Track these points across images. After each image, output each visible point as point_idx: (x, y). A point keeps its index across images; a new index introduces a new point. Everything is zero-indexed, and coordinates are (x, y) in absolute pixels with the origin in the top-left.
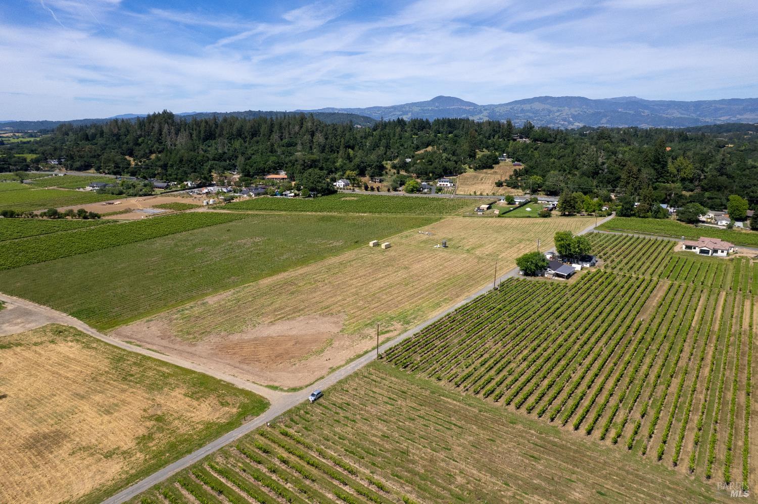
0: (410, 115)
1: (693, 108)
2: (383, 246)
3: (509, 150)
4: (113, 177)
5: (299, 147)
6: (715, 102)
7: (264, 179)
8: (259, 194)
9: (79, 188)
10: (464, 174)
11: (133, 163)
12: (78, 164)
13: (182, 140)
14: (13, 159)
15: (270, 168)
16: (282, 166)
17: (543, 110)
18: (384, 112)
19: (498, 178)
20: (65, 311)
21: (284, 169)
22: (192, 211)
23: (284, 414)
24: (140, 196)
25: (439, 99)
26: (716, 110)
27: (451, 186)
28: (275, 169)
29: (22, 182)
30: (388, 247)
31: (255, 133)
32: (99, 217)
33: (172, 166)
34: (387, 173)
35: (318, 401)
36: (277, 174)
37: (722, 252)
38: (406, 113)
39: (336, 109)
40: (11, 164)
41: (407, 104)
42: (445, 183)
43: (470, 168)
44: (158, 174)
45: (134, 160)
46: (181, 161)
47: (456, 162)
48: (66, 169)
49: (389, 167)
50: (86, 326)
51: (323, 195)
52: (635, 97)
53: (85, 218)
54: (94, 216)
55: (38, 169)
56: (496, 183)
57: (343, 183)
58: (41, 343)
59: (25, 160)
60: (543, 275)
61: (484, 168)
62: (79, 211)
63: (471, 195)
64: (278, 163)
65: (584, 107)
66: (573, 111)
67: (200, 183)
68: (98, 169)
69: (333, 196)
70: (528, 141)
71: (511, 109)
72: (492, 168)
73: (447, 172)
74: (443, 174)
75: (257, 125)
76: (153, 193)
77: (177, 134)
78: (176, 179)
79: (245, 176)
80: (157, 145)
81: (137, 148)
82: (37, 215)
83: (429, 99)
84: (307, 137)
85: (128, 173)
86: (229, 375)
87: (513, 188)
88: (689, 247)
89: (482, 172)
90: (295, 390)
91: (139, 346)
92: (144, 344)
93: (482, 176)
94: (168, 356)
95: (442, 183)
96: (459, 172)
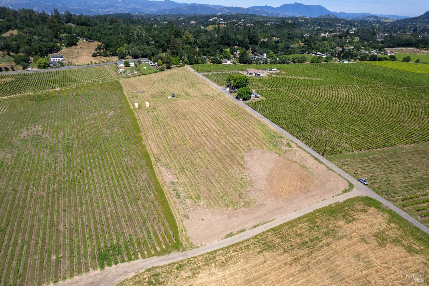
27: (63, 60)
37: (262, 74)
42: (58, 59)
56: (93, 55)
70: (73, 25)
86: (322, 201)
87: (105, 56)
88: (250, 74)
89: (73, 49)
90: (351, 186)
91: (242, 231)
92: (241, 228)
93: (76, 51)
94: (275, 219)
95: (55, 59)
96: (58, 50)
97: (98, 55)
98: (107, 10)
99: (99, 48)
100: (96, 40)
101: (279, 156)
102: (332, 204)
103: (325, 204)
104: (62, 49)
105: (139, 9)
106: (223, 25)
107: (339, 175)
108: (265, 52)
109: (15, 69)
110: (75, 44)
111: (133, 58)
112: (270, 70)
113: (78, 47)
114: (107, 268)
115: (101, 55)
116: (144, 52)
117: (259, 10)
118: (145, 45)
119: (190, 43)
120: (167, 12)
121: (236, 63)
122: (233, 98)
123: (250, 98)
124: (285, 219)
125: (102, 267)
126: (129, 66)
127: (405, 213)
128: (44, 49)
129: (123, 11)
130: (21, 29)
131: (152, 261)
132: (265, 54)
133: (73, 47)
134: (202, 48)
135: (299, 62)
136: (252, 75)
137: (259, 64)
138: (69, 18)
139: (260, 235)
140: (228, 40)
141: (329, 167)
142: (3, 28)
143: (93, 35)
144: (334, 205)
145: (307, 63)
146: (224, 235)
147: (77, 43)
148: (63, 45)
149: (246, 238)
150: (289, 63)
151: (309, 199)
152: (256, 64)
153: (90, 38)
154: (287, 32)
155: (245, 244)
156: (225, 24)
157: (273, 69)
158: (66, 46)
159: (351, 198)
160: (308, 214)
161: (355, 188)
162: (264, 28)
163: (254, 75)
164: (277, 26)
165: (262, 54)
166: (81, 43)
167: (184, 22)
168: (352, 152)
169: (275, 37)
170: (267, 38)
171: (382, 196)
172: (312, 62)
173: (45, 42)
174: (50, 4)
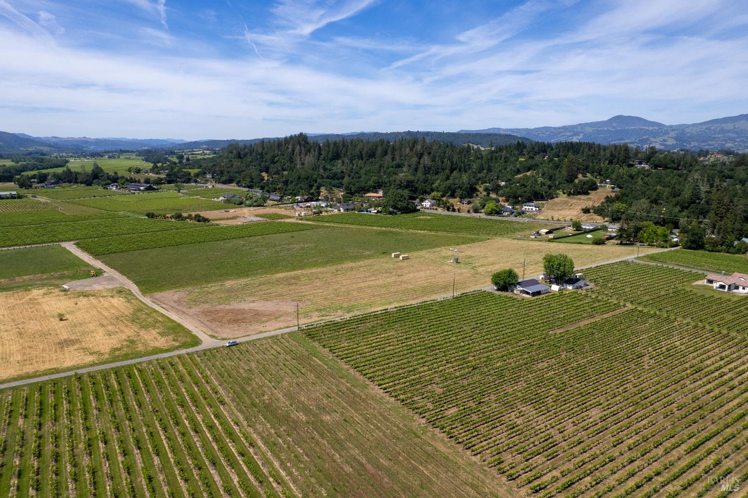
0: (581, 136)
2: (401, 258)
3: (614, 176)
4: (247, 189)
5: (405, 169)
7: (362, 197)
8: (347, 210)
9: (214, 198)
10: (555, 199)
11: (266, 178)
12: (224, 178)
13: (309, 159)
14: (181, 173)
15: (370, 187)
16: (381, 186)
18: (552, 132)
19: (589, 204)
20: (133, 280)
21: (383, 188)
22: (283, 221)
23: (202, 351)
24: (254, 206)
25: (619, 118)
27: (536, 210)
28: (374, 188)
29: (179, 192)
30: (404, 259)
31: (372, 155)
32: (209, 221)
33: (292, 182)
34: (477, 195)
35: (231, 347)
36: (376, 192)
37: (744, 288)
38: (577, 134)
39: (502, 129)
40: (178, 177)
41: (580, 125)
42: (531, 208)
43: (564, 193)
44: (279, 189)
45: (268, 176)
46: (299, 178)
47: (550, 187)
48: (216, 182)
49: (481, 189)
50: (138, 290)
51: (402, 213)
53: (199, 221)
54: (206, 220)
55: (196, 182)
56: (583, 210)
57: (429, 203)
58: (105, 296)
59: (189, 174)
60: (512, 291)
61: (579, 193)
62: (195, 216)
63: (548, 220)
64: (378, 182)
67: (308, 198)
68: (238, 183)
69: (411, 215)
70: (647, 167)
72: (587, 194)
73: (537, 196)
74: (532, 198)
75: (374, 147)
76: (265, 205)
77: (306, 154)
78: (291, 193)
79: (347, 193)
80: (288, 164)
81: (272, 165)
82: (168, 217)
83: (606, 119)
84: (415, 160)
85: (258, 187)
95: (527, 207)
96: (551, 197)
97: (591, 211)
99: (608, 201)
158: (568, 195)
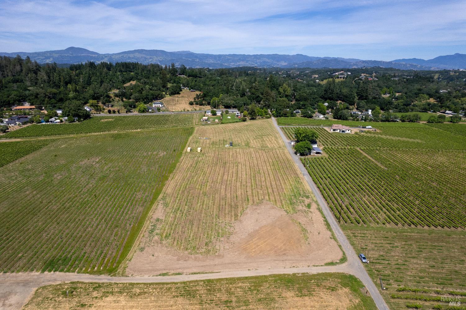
0: (51, 59)
1: (218, 58)
6: (226, 55)
7: (11, 110)
15: (14, 101)
16: (26, 99)
17: (142, 57)
19: (187, 100)
21: (28, 101)
25: (72, 49)
26: (228, 59)
27: (163, 107)
28: (19, 101)
30: (200, 150)
34: (114, 100)
36: (21, 105)
37: (349, 131)
38: (48, 58)
42: (158, 105)
43: (166, 94)
51: (84, 119)
52: (189, 51)
56: (189, 103)
57: (88, 109)
64: (21, 96)
65: (165, 56)
66: (159, 58)
69: (91, 119)
70: (185, 76)
71: (122, 56)
83: (64, 49)
86: (290, 267)
87: (200, 105)
88: (334, 130)
89: (175, 97)
90: (343, 260)
91: (179, 274)
92: (180, 271)
93: (177, 99)
94: (220, 272)
95: (156, 105)
96: (162, 97)
97: (194, 103)
98: (238, 63)
99: (198, 97)
100: (198, 90)
101: (286, 214)
102: (299, 274)
103: (290, 271)
104: (165, 97)
105: (269, 63)
106: (342, 79)
107: (340, 246)
108: (371, 109)
109: (120, 112)
110: (179, 93)
111: (225, 108)
112: (363, 128)
113: (181, 95)
114: (46, 273)
115: (197, 104)
116: (236, 103)
117: (404, 63)
118: (238, 96)
119: (287, 96)
120: (297, 66)
121: (329, 118)
122: (291, 153)
123: (310, 154)
124: (231, 275)
125: (43, 271)
126: (216, 115)
127: (386, 305)
128: (150, 97)
129: (253, 65)
130: (139, 80)
131: (82, 277)
132: (370, 111)
133: (176, 95)
134: (299, 101)
135: (411, 121)
136: (336, 131)
137: (357, 121)
138: (183, 71)
139: (190, 282)
140: (331, 94)
141: (336, 236)
142: (127, 79)
143: (196, 85)
144: (300, 275)
145: (421, 122)
146: (159, 273)
147: (180, 92)
148: (168, 93)
149: (175, 281)
150: (396, 121)
151: (276, 262)
152: (353, 120)
153: (192, 88)
154: (419, 87)
155: (169, 286)
156: (344, 78)
157: (367, 127)
158: (170, 95)
159: (328, 273)
160: (260, 276)
161: (346, 263)
162: (389, 83)
163: (338, 131)
164: (407, 81)
165: (367, 110)
166: (183, 93)
167: (306, 76)
168: (383, 225)
169: (398, 93)
170: (389, 94)
171: (373, 279)
172: (429, 122)
173: (154, 90)
174: (190, 59)
